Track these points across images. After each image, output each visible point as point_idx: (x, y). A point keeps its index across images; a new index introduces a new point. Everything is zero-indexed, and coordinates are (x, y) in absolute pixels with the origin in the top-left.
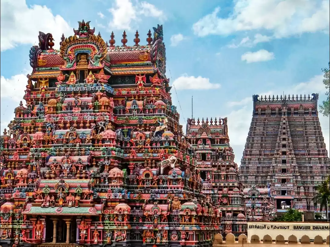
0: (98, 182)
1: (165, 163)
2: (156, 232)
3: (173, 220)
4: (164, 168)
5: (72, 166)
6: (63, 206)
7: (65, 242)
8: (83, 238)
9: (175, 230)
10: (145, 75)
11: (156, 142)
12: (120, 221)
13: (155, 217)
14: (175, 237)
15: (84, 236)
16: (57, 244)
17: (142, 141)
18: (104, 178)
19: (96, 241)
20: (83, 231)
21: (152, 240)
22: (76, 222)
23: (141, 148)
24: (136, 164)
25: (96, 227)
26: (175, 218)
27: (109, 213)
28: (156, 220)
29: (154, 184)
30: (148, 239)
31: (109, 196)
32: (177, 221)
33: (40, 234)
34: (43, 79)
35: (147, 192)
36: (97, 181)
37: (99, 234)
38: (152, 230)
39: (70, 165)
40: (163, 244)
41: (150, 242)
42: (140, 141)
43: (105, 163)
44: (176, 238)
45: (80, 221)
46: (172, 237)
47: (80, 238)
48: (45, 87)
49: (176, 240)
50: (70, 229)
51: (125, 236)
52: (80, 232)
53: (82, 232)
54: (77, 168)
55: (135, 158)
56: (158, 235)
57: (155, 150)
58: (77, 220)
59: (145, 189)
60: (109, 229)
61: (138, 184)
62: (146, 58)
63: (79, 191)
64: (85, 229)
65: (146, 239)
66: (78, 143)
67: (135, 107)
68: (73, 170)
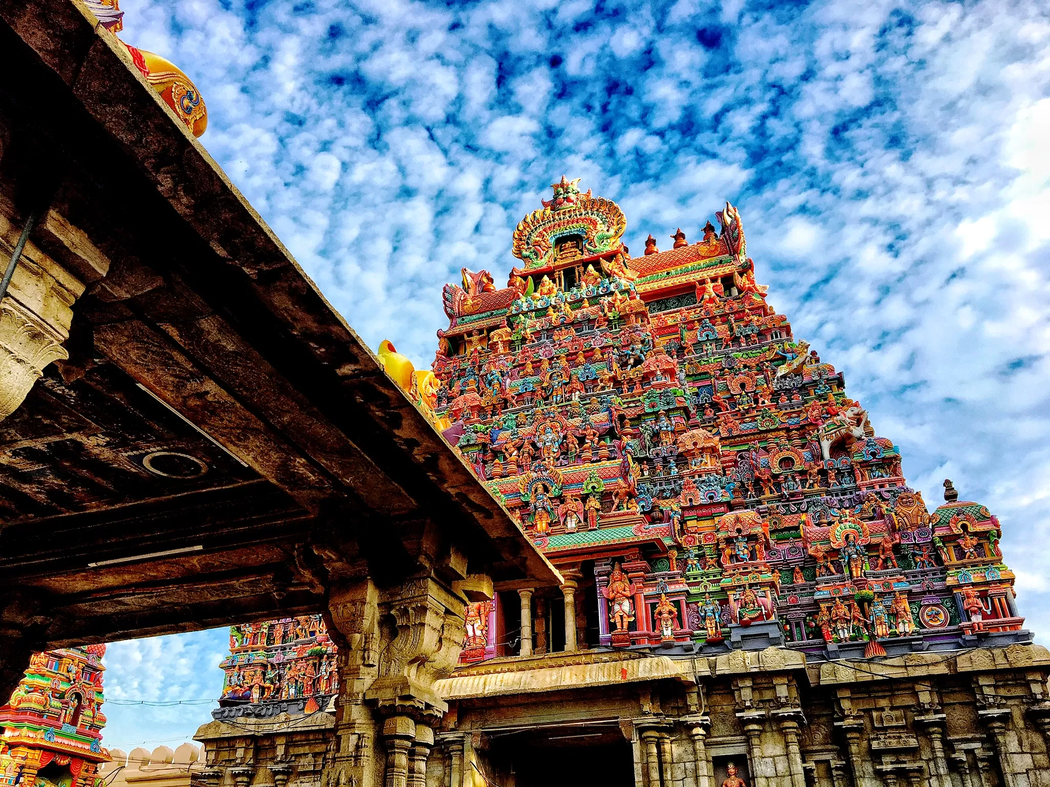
0: (646, 473)
1: (832, 427)
2: (864, 602)
3: (916, 563)
4: (830, 442)
5: (565, 437)
6: (548, 535)
7: (563, 649)
8: (622, 626)
9: (930, 592)
10: (719, 281)
11: (788, 391)
12: (743, 559)
13: (850, 556)
14: (938, 614)
15: (625, 620)
16: (536, 657)
17: (747, 393)
18: (665, 458)
19: (668, 633)
20: (620, 604)
21: (856, 629)
22: (595, 576)
23: (747, 411)
24: (738, 452)
25: (663, 589)
26: (921, 555)
27: (700, 542)
28: (859, 563)
29: (812, 485)
30: (843, 628)
31: (691, 500)
32: (930, 562)
33: (478, 633)
34: (475, 332)
35: (794, 508)
36: (642, 470)
37: (674, 610)
38: (851, 597)
39: (562, 435)
40: (902, 638)
41: (852, 639)
42: (740, 395)
43: (660, 428)
44: (942, 617)
45: (608, 574)
46: (927, 619)
47: (612, 627)
48: (479, 348)
49: (941, 625)
50: (576, 605)
51: (769, 607)
52: (610, 609)
53: (617, 608)
54: (582, 440)
55: (735, 433)
56: (879, 609)
57: (789, 410)
58: (596, 570)
59: (788, 500)
60: (709, 593)
61: (760, 491)
62: (716, 249)
63: (593, 488)
64: (627, 598)
65: (835, 631)
66: (578, 393)
67: (707, 336)
68: (570, 445)
